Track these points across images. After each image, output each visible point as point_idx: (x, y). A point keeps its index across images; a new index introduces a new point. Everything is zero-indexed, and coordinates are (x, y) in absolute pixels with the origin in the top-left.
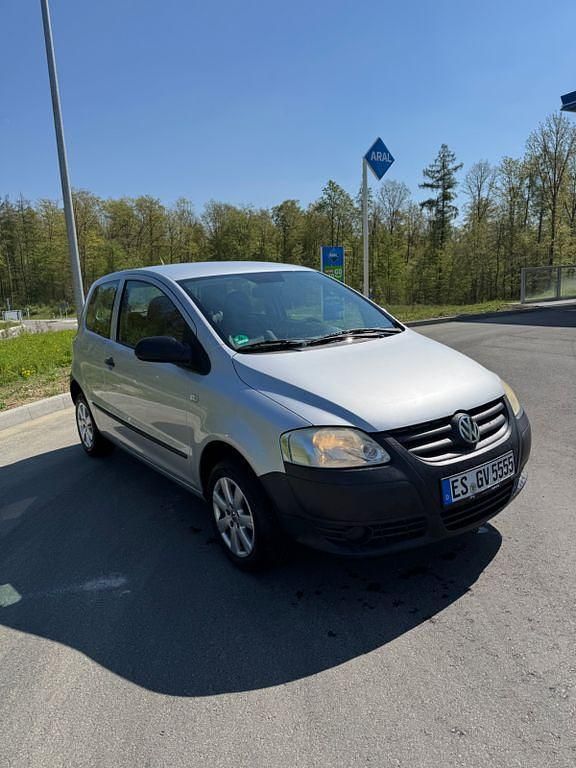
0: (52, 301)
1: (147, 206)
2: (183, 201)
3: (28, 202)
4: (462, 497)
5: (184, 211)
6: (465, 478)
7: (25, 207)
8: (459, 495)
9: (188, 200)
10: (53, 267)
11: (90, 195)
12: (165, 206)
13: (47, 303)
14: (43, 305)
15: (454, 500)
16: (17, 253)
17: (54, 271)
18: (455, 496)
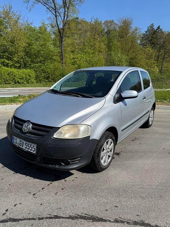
6: (17, 139)
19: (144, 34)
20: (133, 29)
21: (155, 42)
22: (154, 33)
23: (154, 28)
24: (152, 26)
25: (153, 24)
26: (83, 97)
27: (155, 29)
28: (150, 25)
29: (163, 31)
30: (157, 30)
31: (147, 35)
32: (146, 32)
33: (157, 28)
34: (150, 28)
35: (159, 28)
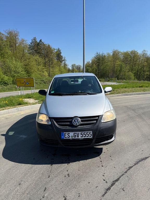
0: (105, 78)
1: (134, 53)
2: (145, 51)
3: (104, 54)
4: (67, 138)
5: (144, 54)
6: (69, 134)
7: (103, 55)
8: (66, 137)
9: (146, 50)
10: (107, 69)
11: (118, 51)
12: (138, 52)
13: (104, 78)
14: (103, 79)
15: (64, 138)
16: (100, 66)
17: (107, 70)
18: (65, 137)
19: (29, 45)
20: (20, 40)
21: (40, 52)
22: (38, 45)
23: (36, 40)
24: (35, 39)
25: (35, 37)
26: (90, 95)
27: (38, 42)
28: (33, 38)
29: (45, 43)
30: (39, 42)
31: (32, 46)
32: (31, 43)
33: (40, 41)
34: (33, 41)
35: (41, 41)
